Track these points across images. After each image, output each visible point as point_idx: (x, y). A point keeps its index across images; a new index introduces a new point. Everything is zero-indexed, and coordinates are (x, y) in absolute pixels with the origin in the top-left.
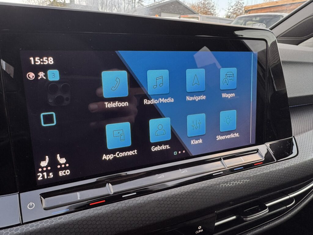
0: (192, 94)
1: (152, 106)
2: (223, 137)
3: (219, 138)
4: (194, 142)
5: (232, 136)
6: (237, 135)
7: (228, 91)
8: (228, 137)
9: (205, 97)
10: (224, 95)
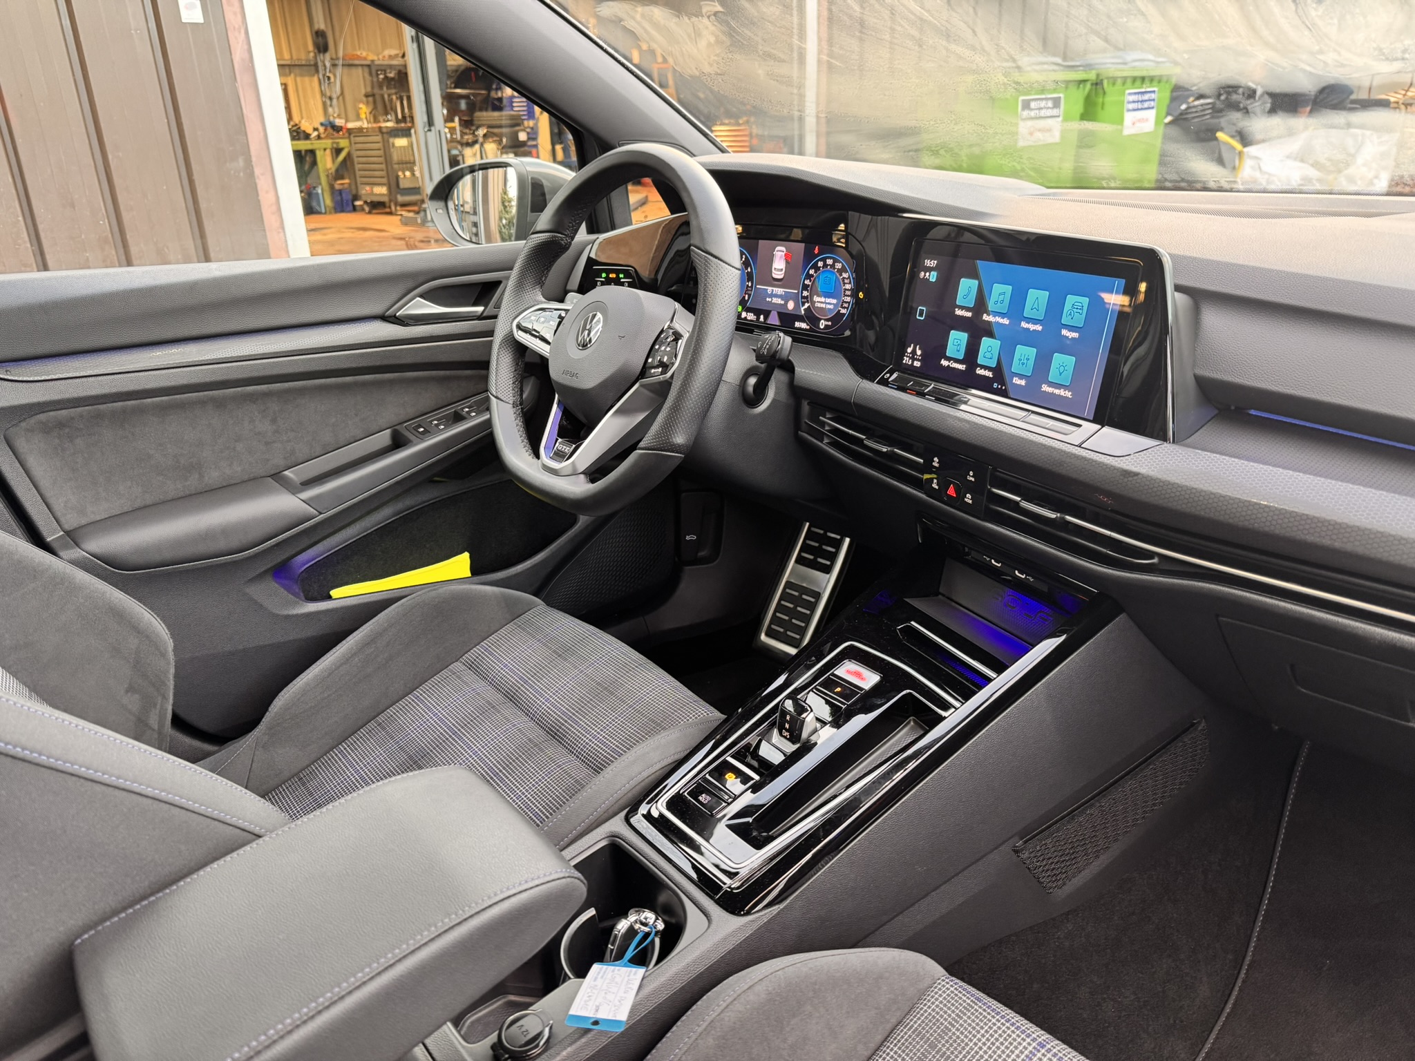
0: (1029, 320)
1: (989, 323)
2: (1050, 390)
3: (1045, 388)
4: (1016, 381)
5: (1062, 392)
6: (1068, 394)
7: (1071, 328)
8: (1057, 391)
9: (1041, 327)
10: (1064, 332)
